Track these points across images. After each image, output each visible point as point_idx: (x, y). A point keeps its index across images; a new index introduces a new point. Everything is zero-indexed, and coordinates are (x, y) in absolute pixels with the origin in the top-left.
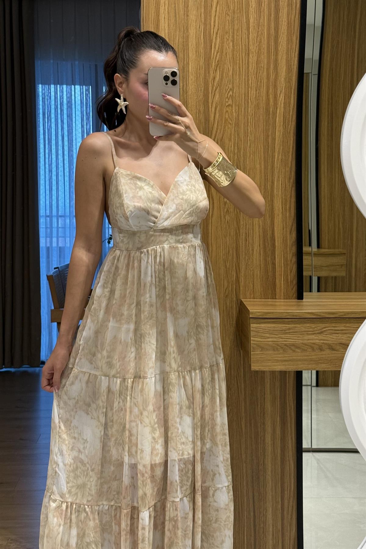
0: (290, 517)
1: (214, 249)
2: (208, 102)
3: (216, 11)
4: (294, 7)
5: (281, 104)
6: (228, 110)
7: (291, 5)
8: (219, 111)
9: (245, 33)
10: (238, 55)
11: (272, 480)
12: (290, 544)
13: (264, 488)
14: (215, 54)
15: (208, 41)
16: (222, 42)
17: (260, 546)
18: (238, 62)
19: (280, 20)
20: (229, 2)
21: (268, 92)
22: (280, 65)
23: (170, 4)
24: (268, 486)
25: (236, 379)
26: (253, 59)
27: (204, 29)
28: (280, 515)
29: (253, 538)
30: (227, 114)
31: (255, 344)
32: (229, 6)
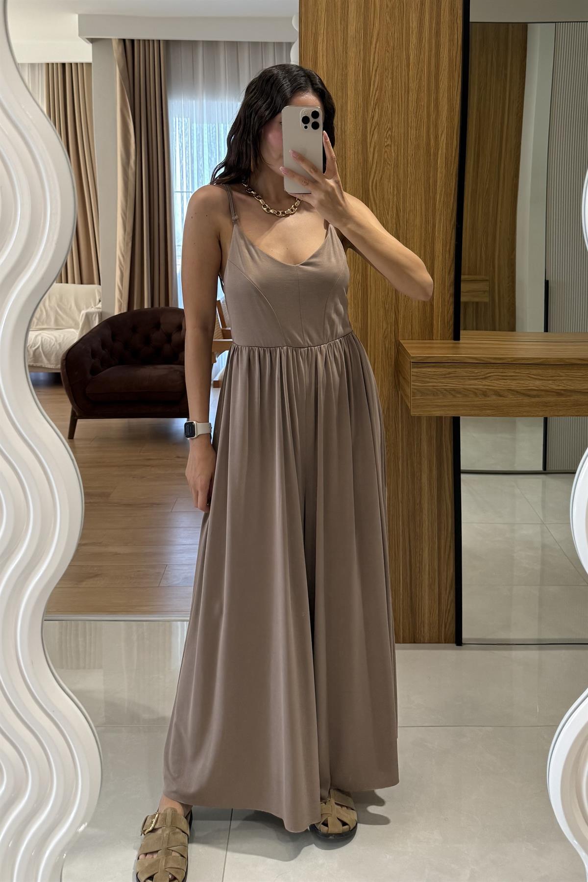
0: (447, 556)
1: (373, 290)
2: (366, 142)
3: (376, 47)
5: (442, 144)
6: (387, 150)
7: (453, 40)
8: (378, 151)
9: (405, 71)
10: (397, 93)
11: (428, 521)
12: (446, 583)
13: (420, 527)
14: (374, 92)
15: (367, 80)
16: (381, 80)
17: (416, 585)
18: (397, 99)
19: (441, 56)
20: (389, 39)
21: (428, 132)
22: (441, 103)
23: (328, 40)
24: (424, 526)
25: (393, 421)
26: (413, 96)
27: (363, 66)
28: (436, 554)
29: (408, 578)
30: (386, 154)
31: (415, 389)
32: (388, 42)
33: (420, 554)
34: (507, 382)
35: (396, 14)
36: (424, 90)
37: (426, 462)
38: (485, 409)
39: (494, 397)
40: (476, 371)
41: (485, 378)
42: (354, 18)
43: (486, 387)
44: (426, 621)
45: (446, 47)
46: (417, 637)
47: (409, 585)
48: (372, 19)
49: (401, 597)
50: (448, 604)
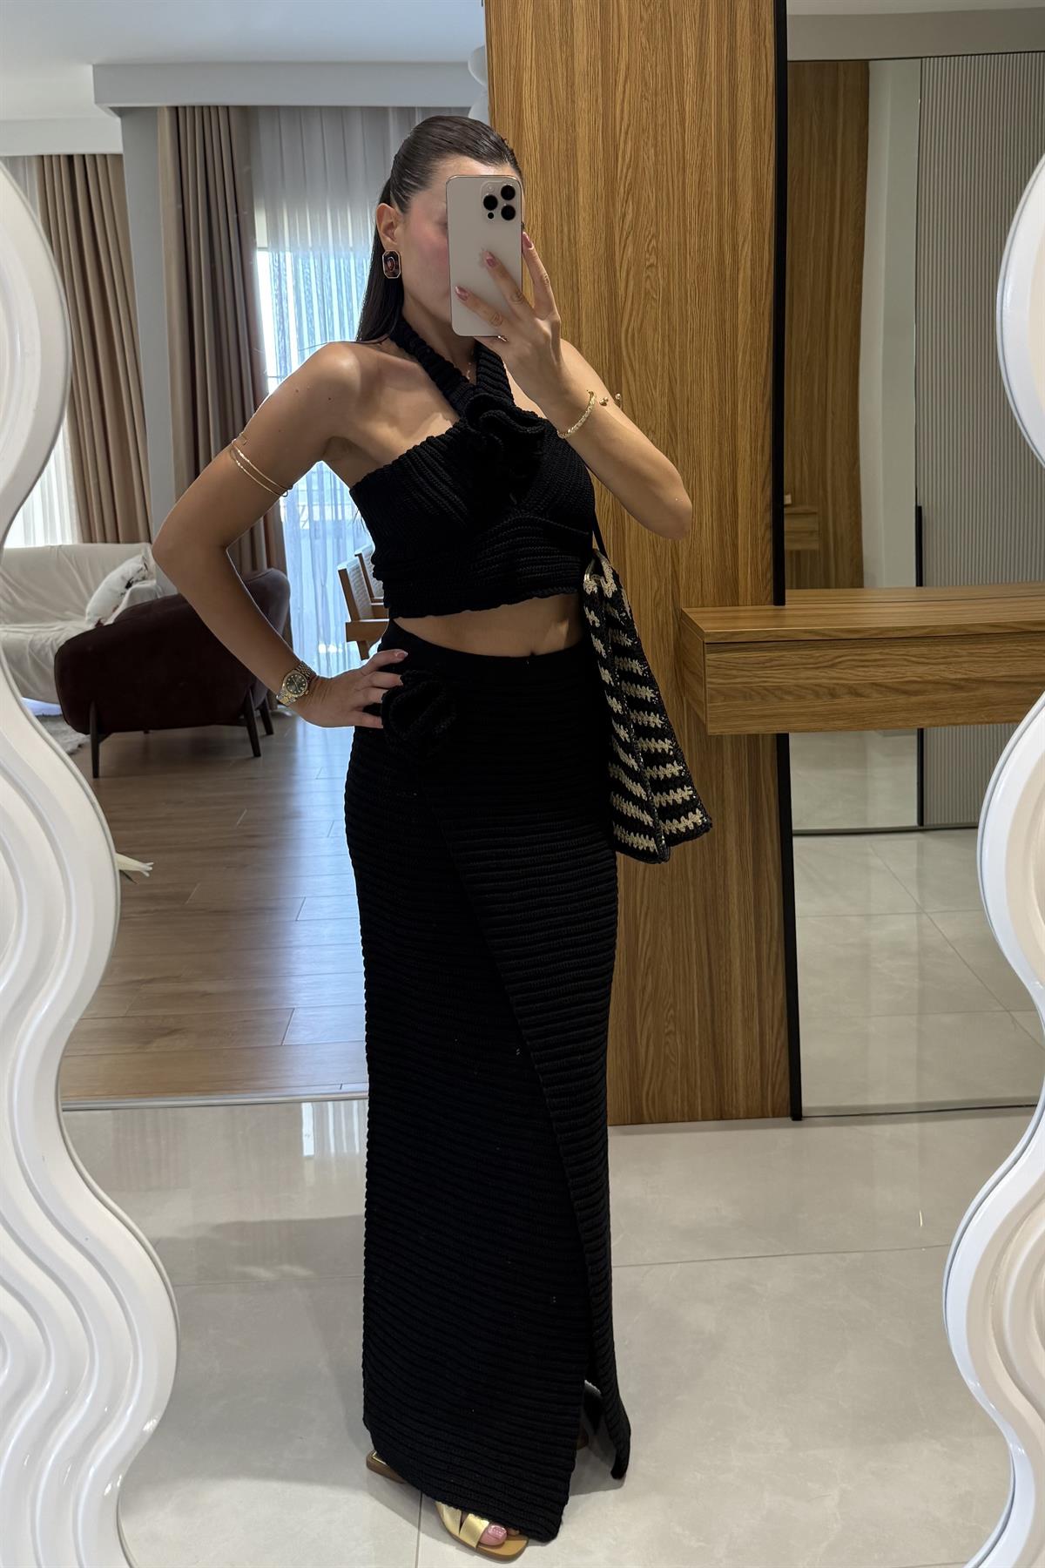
0: (773, 972)
2: (613, 260)
3: (624, 92)
5: (745, 259)
6: (650, 274)
7: (759, 78)
8: (634, 276)
9: (677, 131)
10: (664, 173)
11: (739, 914)
12: (772, 1018)
13: (725, 925)
14: (625, 171)
15: (611, 148)
16: (636, 150)
17: (722, 1022)
18: (665, 183)
19: (740, 104)
20: (646, 76)
21: (720, 241)
22: (741, 189)
24: (732, 922)
26: (692, 177)
27: (603, 125)
28: (754, 970)
29: (709, 1010)
30: (648, 282)
31: (712, 689)
32: (646, 82)
33: (726, 970)
34: (869, 671)
35: (659, 33)
36: (711, 165)
37: (733, 815)
38: (833, 720)
39: (847, 698)
40: (818, 655)
41: (832, 666)
42: (583, 41)
43: (835, 681)
44: (741, 1083)
45: (748, 90)
46: (726, 1109)
47: (709, 1023)
48: (616, 42)
49: (697, 1043)
50: (776, 1051)
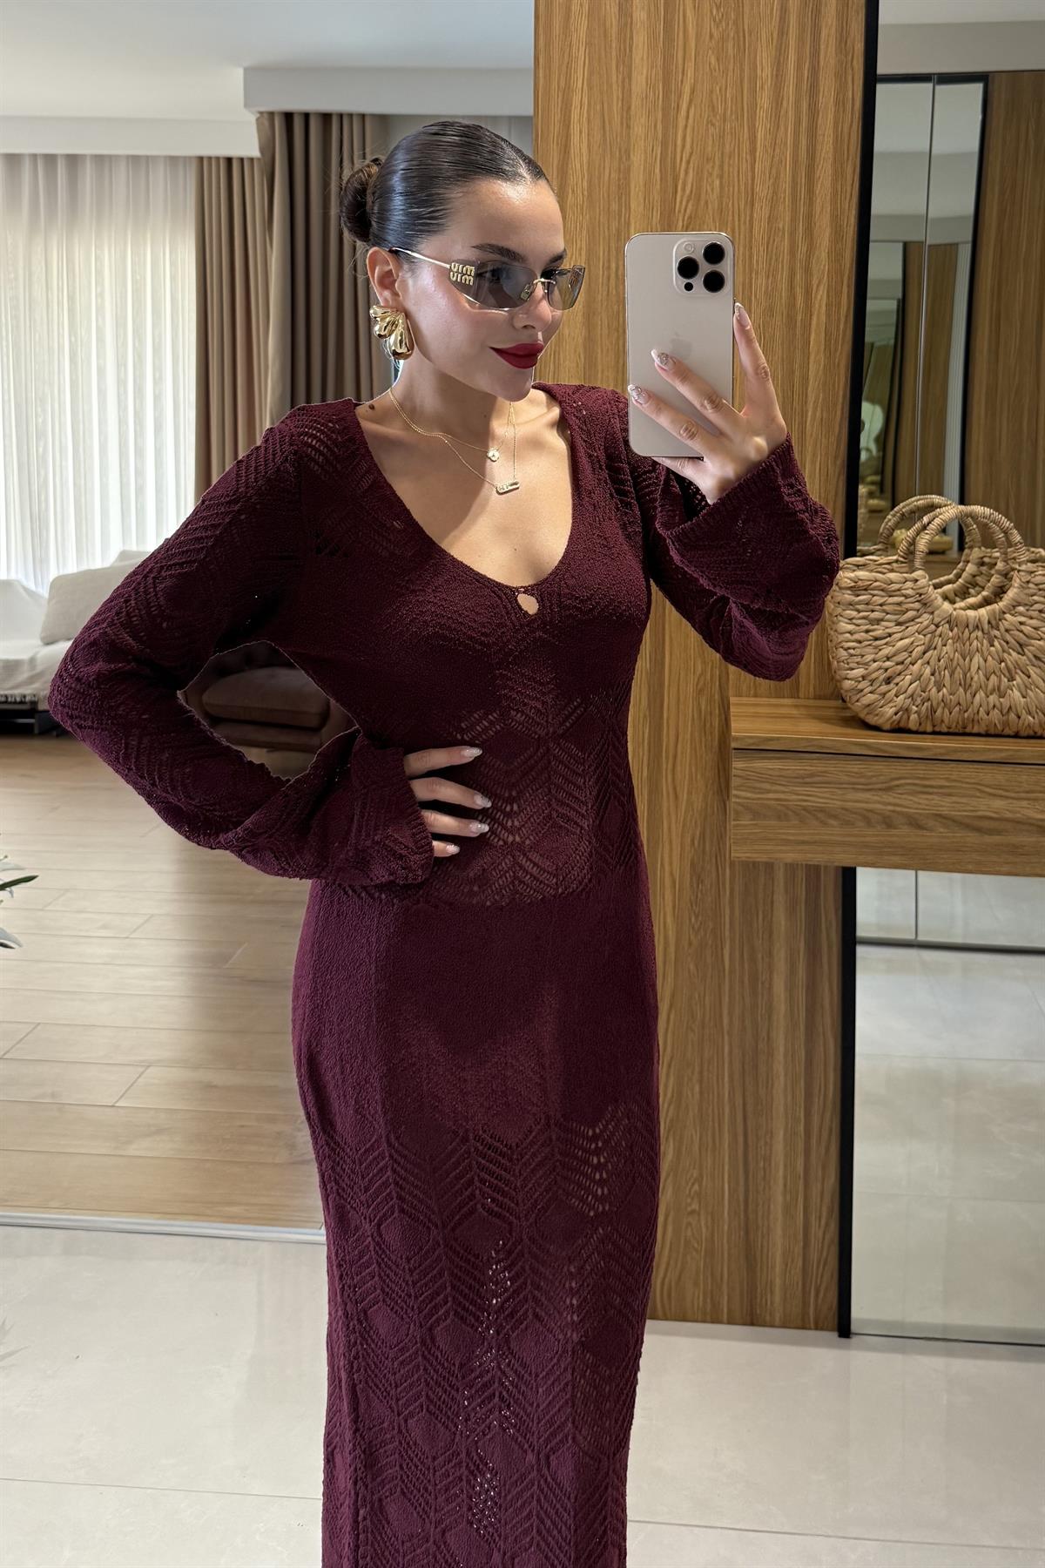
3: (688, 117)
4: (849, 106)
5: (820, 306)
9: (747, 161)
11: (786, 1075)
12: (821, 1206)
13: (767, 1088)
14: (684, 203)
15: (670, 179)
16: (699, 181)
17: (757, 1205)
18: (730, 218)
19: (820, 132)
20: (715, 101)
21: (792, 281)
22: (818, 224)
23: (592, 103)
24: (776, 1085)
25: (714, 860)
26: (761, 212)
27: (661, 153)
28: (801, 1147)
29: (741, 1189)
31: (738, 804)
32: (713, 107)
33: (766, 1143)
34: (933, 800)
35: (730, 51)
36: (784, 198)
37: (782, 954)
38: (888, 854)
39: (907, 830)
40: (871, 773)
41: (891, 789)
42: (642, 58)
43: (891, 808)
44: (778, 1282)
45: (831, 116)
46: (758, 1312)
47: (742, 1208)
48: (680, 61)
49: (726, 1227)
50: (822, 1247)
